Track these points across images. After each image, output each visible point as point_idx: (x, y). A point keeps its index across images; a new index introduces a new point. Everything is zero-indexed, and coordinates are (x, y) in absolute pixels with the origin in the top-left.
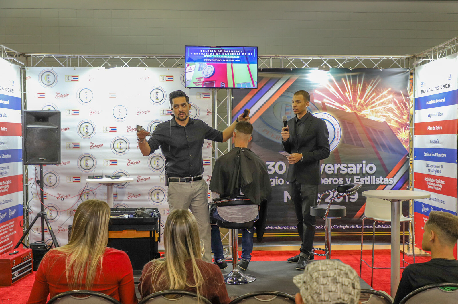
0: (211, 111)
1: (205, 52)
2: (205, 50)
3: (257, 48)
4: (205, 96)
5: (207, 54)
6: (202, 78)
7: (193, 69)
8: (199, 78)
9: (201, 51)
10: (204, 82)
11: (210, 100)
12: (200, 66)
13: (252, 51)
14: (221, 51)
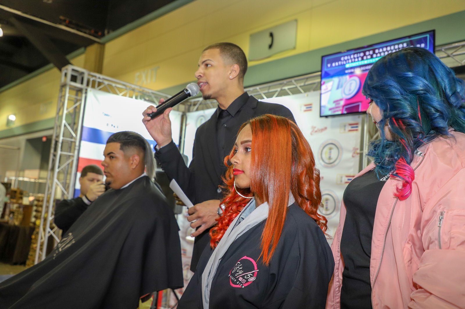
0: (359, 151)
1: (348, 59)
2: (347, 56)
3: (432, 33)
4: (352, 127)
5: (350, 61)
6: (341, 100)
7: (329, 88)
8: (337, 101)
9: (342, 59)
10: (344, 106)
11: (359, 133)
12: (339, 81)
13: (424, 40)
14: (371, 52)
